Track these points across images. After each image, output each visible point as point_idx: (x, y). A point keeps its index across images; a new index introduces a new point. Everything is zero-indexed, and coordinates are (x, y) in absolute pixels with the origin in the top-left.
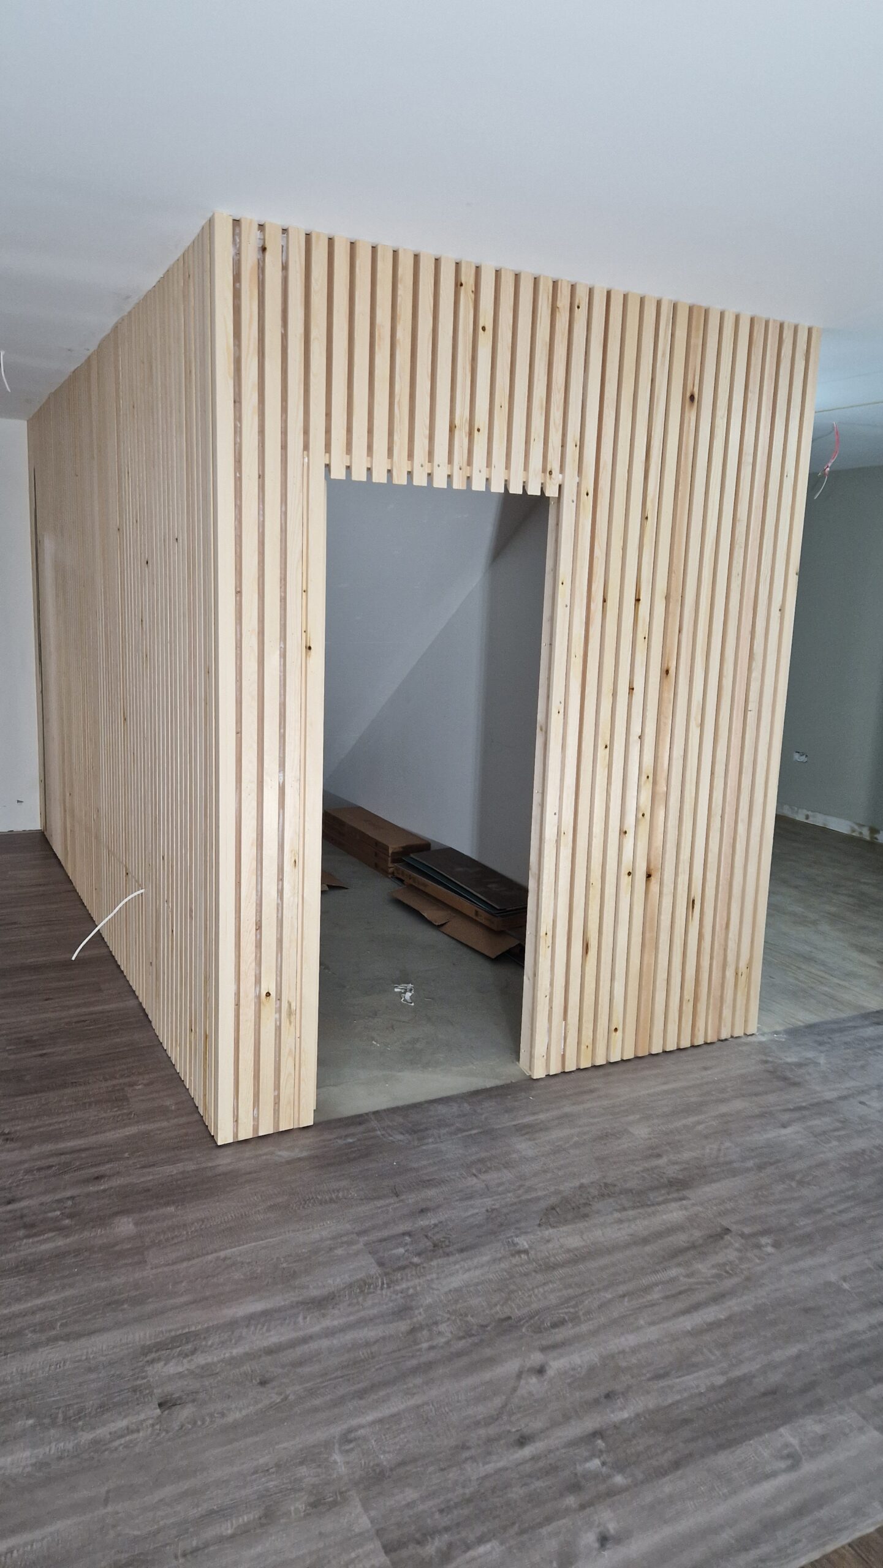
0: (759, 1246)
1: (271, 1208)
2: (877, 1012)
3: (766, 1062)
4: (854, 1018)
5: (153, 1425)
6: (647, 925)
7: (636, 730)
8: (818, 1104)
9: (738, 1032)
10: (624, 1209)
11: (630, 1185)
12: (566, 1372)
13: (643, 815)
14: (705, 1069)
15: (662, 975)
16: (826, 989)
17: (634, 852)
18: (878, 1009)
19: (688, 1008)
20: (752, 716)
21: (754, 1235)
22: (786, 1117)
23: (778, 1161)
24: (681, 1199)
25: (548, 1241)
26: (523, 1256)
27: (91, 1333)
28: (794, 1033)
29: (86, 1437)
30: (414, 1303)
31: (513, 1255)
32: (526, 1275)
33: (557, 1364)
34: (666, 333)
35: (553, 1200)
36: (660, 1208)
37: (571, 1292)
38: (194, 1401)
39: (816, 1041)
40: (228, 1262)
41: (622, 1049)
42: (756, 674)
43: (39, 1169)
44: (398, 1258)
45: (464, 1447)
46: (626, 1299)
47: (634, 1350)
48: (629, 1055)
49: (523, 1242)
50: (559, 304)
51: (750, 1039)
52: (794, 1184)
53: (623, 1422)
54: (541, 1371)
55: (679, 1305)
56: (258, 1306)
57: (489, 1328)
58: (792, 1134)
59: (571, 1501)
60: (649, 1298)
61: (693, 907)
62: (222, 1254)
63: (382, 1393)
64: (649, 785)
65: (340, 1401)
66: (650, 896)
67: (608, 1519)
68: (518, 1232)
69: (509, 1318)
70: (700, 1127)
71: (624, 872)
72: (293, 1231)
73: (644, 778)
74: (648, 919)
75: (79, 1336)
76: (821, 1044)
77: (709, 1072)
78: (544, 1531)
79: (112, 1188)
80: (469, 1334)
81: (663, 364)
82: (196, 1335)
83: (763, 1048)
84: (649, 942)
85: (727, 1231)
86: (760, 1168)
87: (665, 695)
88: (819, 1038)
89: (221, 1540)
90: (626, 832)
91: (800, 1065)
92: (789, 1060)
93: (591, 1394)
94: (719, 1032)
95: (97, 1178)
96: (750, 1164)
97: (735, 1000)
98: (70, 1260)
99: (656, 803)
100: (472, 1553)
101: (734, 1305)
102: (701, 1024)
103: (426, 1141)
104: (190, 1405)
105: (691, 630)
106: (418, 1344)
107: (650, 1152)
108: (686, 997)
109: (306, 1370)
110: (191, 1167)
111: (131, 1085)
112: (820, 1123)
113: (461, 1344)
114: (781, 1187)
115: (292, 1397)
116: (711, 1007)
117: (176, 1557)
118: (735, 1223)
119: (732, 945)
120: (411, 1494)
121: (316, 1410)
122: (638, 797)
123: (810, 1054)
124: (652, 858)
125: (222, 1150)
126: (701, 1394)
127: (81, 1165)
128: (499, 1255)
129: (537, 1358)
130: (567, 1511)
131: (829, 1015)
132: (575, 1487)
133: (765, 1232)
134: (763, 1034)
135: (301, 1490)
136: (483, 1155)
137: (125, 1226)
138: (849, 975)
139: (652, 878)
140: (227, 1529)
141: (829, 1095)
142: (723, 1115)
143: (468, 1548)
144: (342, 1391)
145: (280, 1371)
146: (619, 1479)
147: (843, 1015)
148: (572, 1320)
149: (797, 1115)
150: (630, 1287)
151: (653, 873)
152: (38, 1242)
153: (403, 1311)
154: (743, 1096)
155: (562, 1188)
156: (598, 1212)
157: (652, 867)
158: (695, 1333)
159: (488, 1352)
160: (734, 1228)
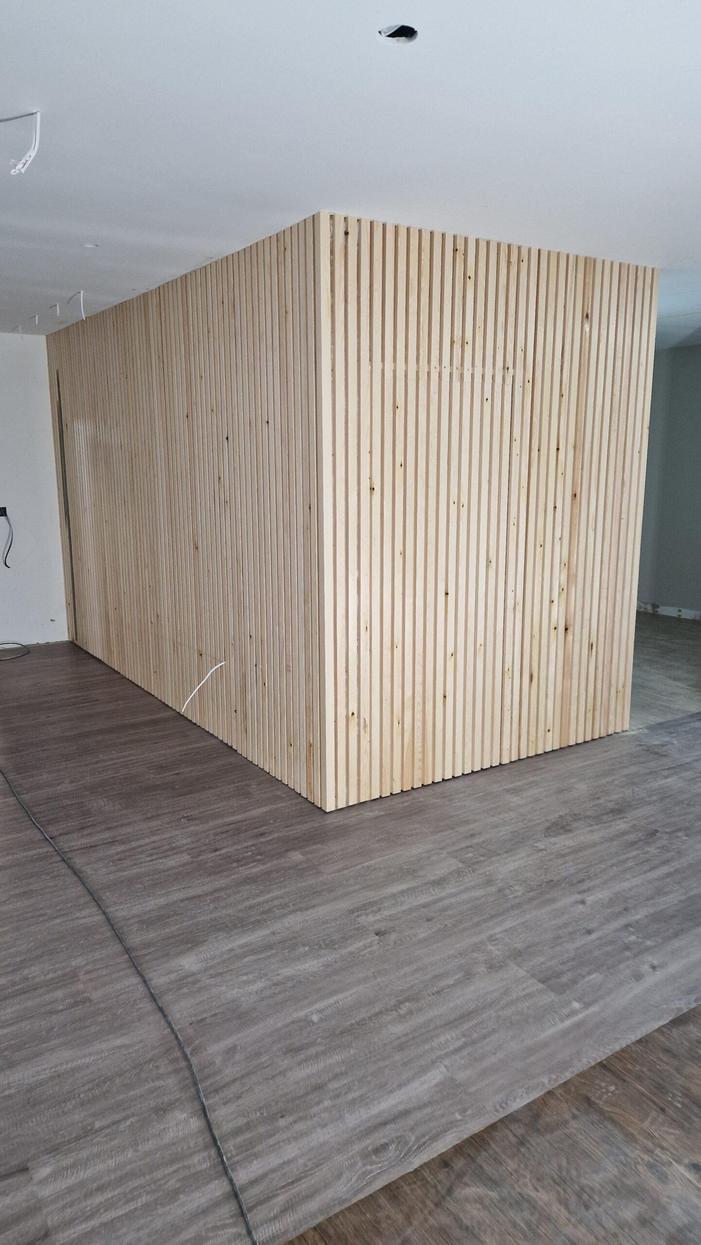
0: (678, 837)
1: (379, 841)
2: (698, 713)
3: (641, 745)
4: (684, 718)
5: (378, 943)
6: (566, 663)
7: (558, 534)
8: (681, 765)
9: (618, 730)
10: (592, 825)
11: (589, 813)
12: (597, 902)
13: (563, 589)
14: (606, 752)
15: (574, 694)
16: (660, 703)
17: (558, 615)
18: (697, 711)
19: (590, 716)
20: (623, 522)
21: (673, 832)
22: (666, 773)
23: (671, 796)
24: (623, 818)
25: (555, 844)
26: (544, 852)
27: (313, 907)
28: (651, 728)
29: (344, 952)
30: (493, 878)
31: (538, 852)
32: (550, 860)
33: (590, 899)
34: (572, 275)
35: (547, 824)
36: (613, 823)
37: (580, 866)
38: (394, 931)
39: (667, 732)
40: (372, 868)
41: (552, 743)
42: (626, 495)
43: (222, 833)
44: (471, 858)
45: (559, 937)
46: (614, 867)
47: (630, 889)
48: (556, 747)
49: (541, 845)
50: (512, 260)
51: (625, 734)
52: (685, 806)
53: (640, 919)
54: (583, 902)
55: (646, 867)
56: (404, 887)
57: (543, 886)
58: (673, 782)
59: (628, 954)
60: (627, 865)
61: (592, 649)
62: (366, 864)
63: (500, 919)
64: (566, 570)
65: (478, 924)
66: (567, 642)
67: (651, 959)
68: (535, 841)
69: (552, 881)
70: (616, 782)
71: (552, 627)
72: (400, 850)
73: (563, 565)
74: (566, 658)
75: (307, 909)
76: (671, 733)
77: (608, 753)
78: (621, 967)
79: (274, 839)
80: (532, 890)
81: (570, 295)
82: (376, 902)
83: (635, 738)
84: (567, 673)
85: (657, 831)
86: (662, 800)
87: (575, 511)
88: (669, 730)
89: (449, 987)
90: (553, 601)
91: (663, 746)
92: (655, 743)
93: (617, 909)
94: (607, 730)
95: (261, 834)
96: (655, 798)
97: (616, 709)
98: (274, 875)
99: (570, 582)
100: (586, 980)
101: (676, 865)
102: (597, 725)
103: (453, 801)
104: (393, 933)
105: (589, 467)
106: (507, 896)
107: (592, 797)
108: (588, 708)
109: (450, 912)
110: (317, 825)
111: (249, 785)
112: (688, 774)
113: (531, 894)
114: (677, 808)
115: (449, 925)
116: (603, 713)
117: (430, 996)
118: (660, 827)
119: (614, 673)
120: (541, 959)
121: (466, 929)
122: (560, 578)
123: (666, 739)
124: (568, 618)
125: (330, 815)
126: (675, 905)
127: (246, 829)
128: (530, 853)
129: (578, 897)
130: (628, 958)
131: (669, 717)
132: (627, 948)
133: (680, 830)
134: (633, 730)
135: (479, 963)
136: (493, 806)
137: (296, 856)
138: (672, 694)
139: (568, 630)
140: (450, 981)
141: (688, 760)
142: (627, 775)
143: (584, 977)
144: (475, 920)
145: (435, 914)
146: (649, 943)
147: (678, 717)
148: (588, 879)
149: (671, 771)
150: (615, 861)
151: (568, 627)
152: (248, 868)
153: (489, 882)
154: (635, 764)
155: (549, 818)
156: (576, 828)
157: (568, 624)
158: (661, 879)
159: (548, 897)
160: (660, 829)
